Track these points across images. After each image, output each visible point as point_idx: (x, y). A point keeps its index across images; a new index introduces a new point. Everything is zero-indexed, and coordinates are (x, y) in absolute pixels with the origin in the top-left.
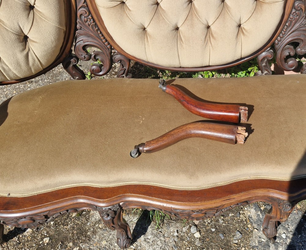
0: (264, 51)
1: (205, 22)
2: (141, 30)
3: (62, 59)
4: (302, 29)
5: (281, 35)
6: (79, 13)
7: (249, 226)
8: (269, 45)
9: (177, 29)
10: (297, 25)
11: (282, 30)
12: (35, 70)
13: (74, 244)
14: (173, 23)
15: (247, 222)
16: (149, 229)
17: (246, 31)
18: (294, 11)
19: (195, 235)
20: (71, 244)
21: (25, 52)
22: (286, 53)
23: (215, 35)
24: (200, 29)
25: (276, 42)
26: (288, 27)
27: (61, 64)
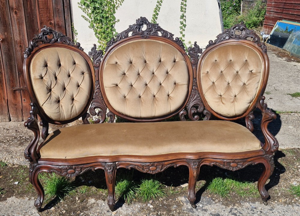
0: (182, 111)
1: (153, 94)
2: (124, 98)
3: (83, 114)
4: (198, 99)
5: (189, 102)
6: (95, 91)
7: (181, 203)
8: (184, 107)
9: (140, 97)
10: (195, 97)
11: (189, 99)
12: (73, 116)
13: (81, 212)
14: (139, 94)
15: (180, 202)
16: (124, 205)
17: (172, 98)
18: (193, 91)
19: (150, 207)
20: (79, 212)
21: (72, 105)
22: (193, 112)
23: (157, 99)
24: (150, 97)
25: (187, 105)
26: (191, 98)
27: (81, 117)
